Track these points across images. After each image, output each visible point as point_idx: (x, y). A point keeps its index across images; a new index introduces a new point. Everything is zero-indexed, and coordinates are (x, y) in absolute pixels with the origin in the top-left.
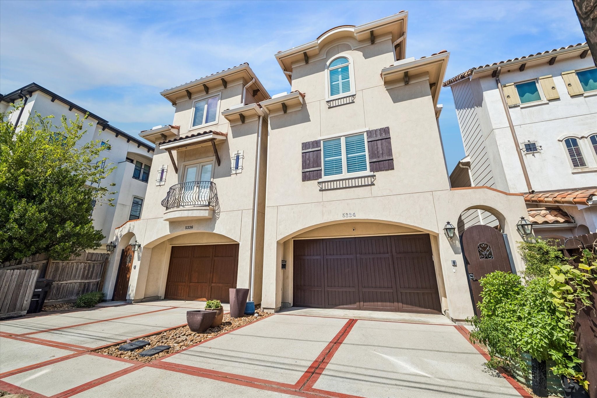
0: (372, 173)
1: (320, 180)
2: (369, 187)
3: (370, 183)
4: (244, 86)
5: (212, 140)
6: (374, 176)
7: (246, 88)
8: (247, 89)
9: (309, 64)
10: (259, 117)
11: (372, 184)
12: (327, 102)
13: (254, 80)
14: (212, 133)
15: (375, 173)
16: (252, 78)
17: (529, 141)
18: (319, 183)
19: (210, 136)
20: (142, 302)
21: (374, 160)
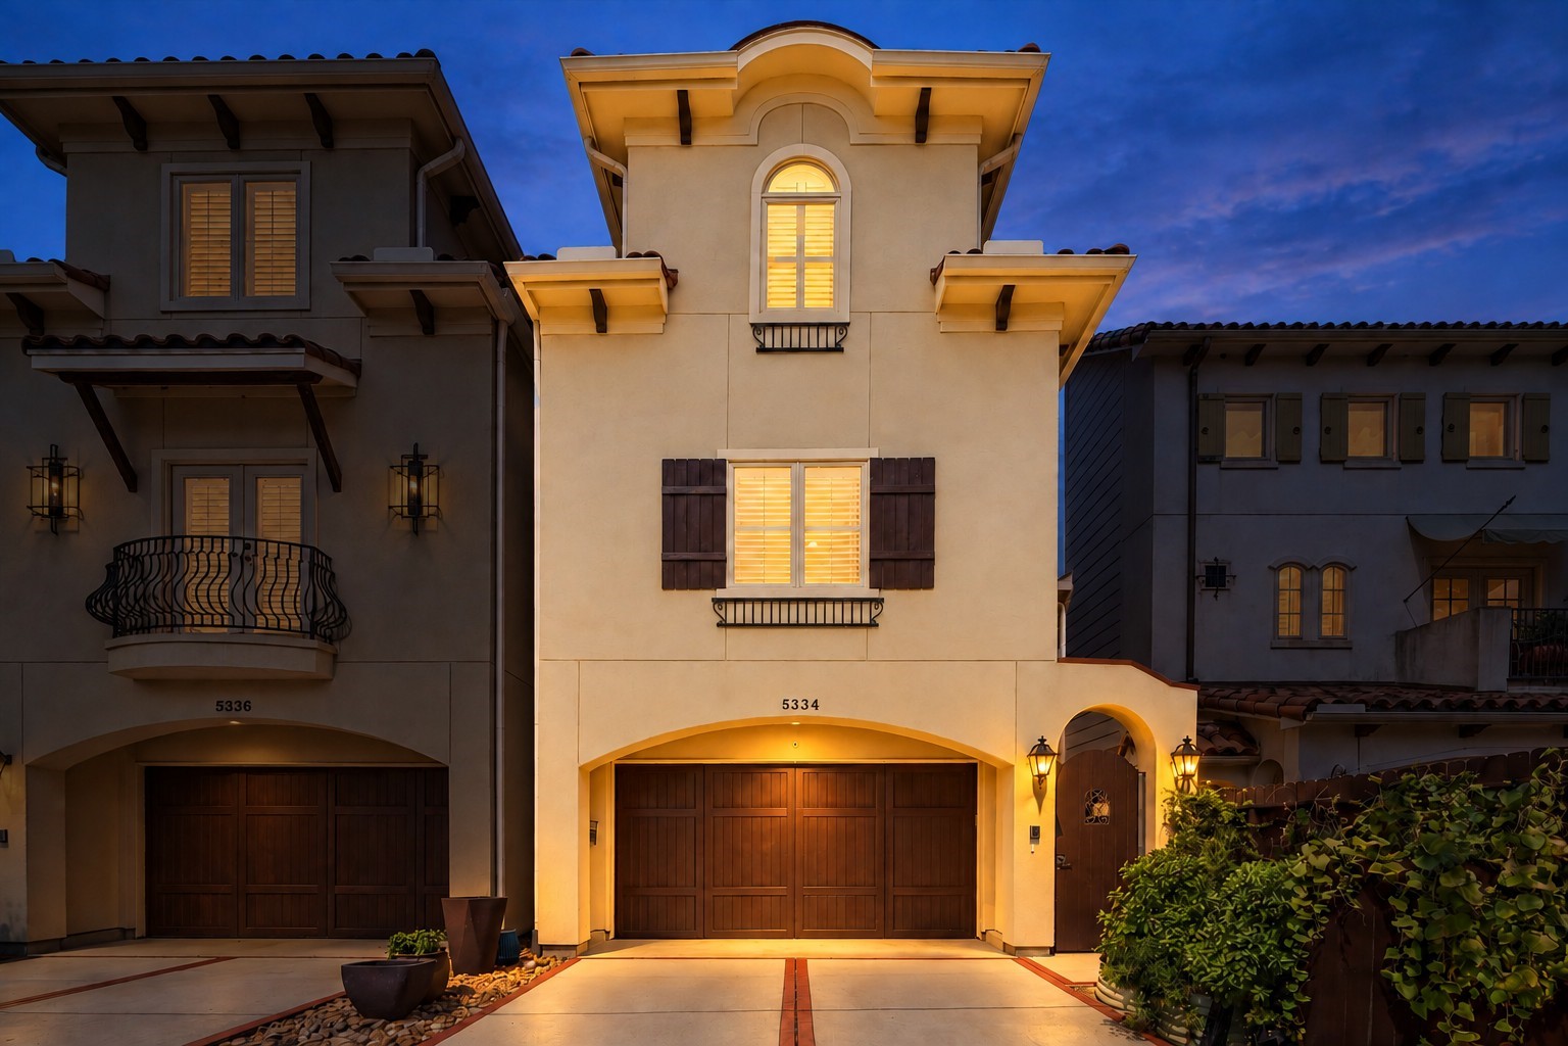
0: (875, 593)
1: (720, 593)
2: (862, 632)
3: (866, 620)
4: (417, 166)
5: (303, 380)
6: (879, 601)
7: (426, 173)
8: (429, 181)
9: (694, 148)
10: (496, 323)
11: (873, 624)
12: (755, 327)
13: (460, 147)
14: (303, 350)
15: (886, 594)
16: (454, 139)
17: (1216, 559)
18: (717, 601)
19: (294, 361)
20: (63, 948)
21: (886, 555)
